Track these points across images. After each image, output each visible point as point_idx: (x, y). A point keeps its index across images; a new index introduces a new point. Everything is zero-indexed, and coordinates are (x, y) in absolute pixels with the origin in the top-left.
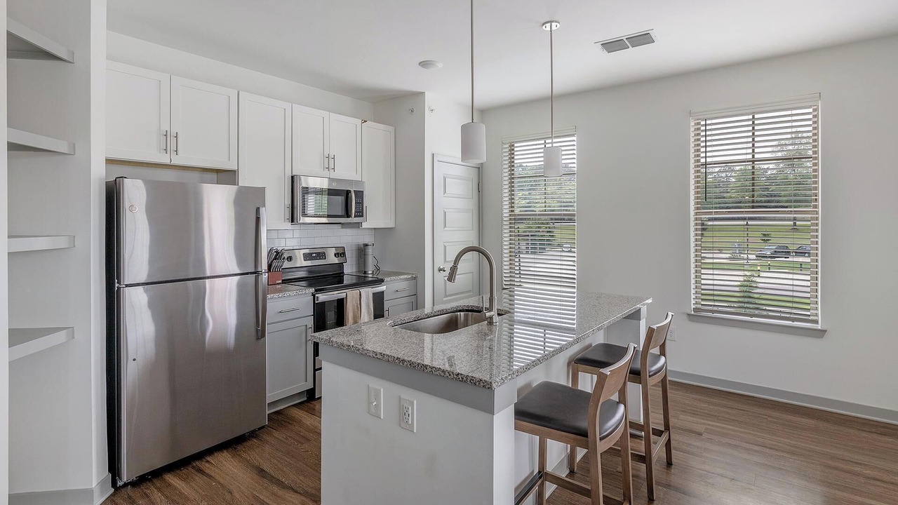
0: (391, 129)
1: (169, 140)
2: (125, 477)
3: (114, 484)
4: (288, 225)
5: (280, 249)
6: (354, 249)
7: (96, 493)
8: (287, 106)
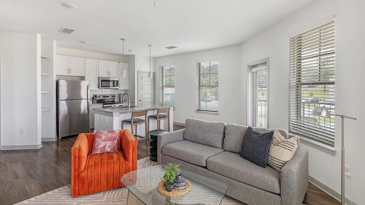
0: (128, 64)
1: (69, 70)
2: (60, 137)
3: (58, 138)
4: (98, 89)
5: (96, 95)
6: (118, 95)
7: (54, 139)
8: (97, 60)
